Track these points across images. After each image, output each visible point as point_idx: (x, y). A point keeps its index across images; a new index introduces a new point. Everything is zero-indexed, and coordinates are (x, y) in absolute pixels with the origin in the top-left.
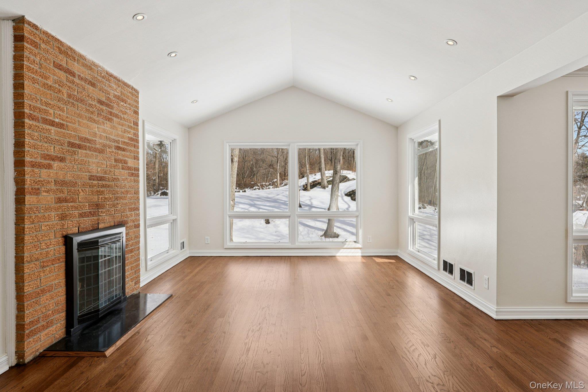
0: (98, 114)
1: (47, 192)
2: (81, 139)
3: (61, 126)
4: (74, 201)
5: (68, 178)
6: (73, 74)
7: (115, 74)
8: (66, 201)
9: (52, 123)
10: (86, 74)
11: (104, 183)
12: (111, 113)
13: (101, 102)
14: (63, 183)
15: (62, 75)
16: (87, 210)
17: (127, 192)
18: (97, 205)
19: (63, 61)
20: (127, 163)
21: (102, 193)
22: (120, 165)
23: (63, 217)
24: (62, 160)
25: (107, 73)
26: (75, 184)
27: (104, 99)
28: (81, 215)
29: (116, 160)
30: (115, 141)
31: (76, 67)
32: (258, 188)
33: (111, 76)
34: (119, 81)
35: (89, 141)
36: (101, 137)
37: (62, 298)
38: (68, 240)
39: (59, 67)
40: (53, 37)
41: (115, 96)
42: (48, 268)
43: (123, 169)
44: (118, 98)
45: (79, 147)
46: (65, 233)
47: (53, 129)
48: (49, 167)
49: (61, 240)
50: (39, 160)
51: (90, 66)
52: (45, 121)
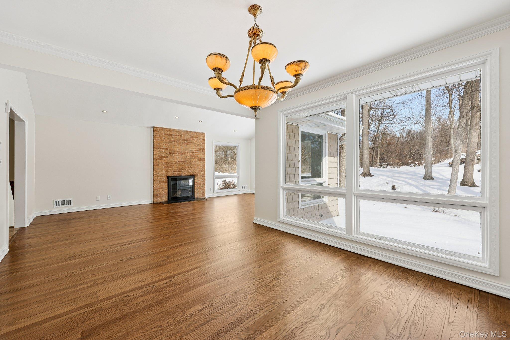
0: (182, 144)
1: (161, 165)
2: (174, 151)
3: (166, 149)
4: (171, 167)
5: (169, 161)
6: (172, 135)
7: (191, 130)
8: (168, 167)
9: (163, 149)
10: (178, 134)
11: (185, 163)
12: (189, 143)
13: (183, 140)
14: (167, 163)
15: (167, 136)
16: (177, 170)
17: (198, 166)
18: (182, 169)
19: (168, 133)
20: (198, 157)
21: (184, 166)
22: (194, 158)
23: (167, 172)
24: (167, 157)
25: (187, 131)
26: (172, 163)
27: (185, 139)
28: (174, 171)
29: (191, 156)
30: (190, 150)
31: (172, 133)
33: (189, 131)
34: (193, 132)
35: (177, 151)
36: (183, 150)
38: (168, 177)
39: (166, 134)
40: (163, 128)
41: (191, 137)
42: (161, 183)
43: (195, 158)
44: (193, 137)
45: (174, 153)
46: (167, 176)
47: (163, 150)
48: (162, 159)
49: (166, 177)
50: (159, 158)
51: (179, 131)
52: (160, 148)
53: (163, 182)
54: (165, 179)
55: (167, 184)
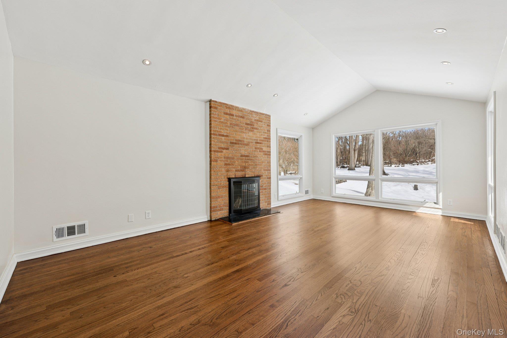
0: (246, 129)
1: (221, 161)
2: (236, 140)
3: (227, 136)
4: (233, 165)
5: (230, 156)
6: (233, 115)
7: (255, 110)
8: (229, 165)
9: (223, 136)
10: (240, 114)
11: (248, 158)
12: (253, 128)
13: (247, 124)
14: (228, 158)
15: (228, 117)
16: (239, 168)
17: (263, 162)
18: (245, 167)
19: (228, 111)
20: (262, 149)
21: (248, 162)
22: (258, 150)
23: (228, 171)
24: (227, 149)
25: (251, 111)
26: (233, 158)
27: (249, 122)
28: (236, 171)
29: (255, 148)
30: (255, 140)
31: (234, 112)
32: (417, 163)
33: (253, 112)
34: (257, 113)
35: (240, 141)
36: (247, 139)
37: (227, 201)
38: (229, 180)
39: (226, 114)
40: (223, 103)
41: (255, 120)
42: (221, 189)
43: (260, 152)
44: (257, 120)
45: (236, 143)
46: (228, 177)
47: (223, 138)
48: (222, 152)
49: (227, 180)
50: (217, 149)
51: (241, 110)
52: (220, 135)
53: (223, 187)
54: (225, 182)
55: (228, 190)
